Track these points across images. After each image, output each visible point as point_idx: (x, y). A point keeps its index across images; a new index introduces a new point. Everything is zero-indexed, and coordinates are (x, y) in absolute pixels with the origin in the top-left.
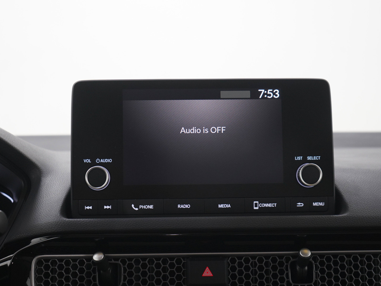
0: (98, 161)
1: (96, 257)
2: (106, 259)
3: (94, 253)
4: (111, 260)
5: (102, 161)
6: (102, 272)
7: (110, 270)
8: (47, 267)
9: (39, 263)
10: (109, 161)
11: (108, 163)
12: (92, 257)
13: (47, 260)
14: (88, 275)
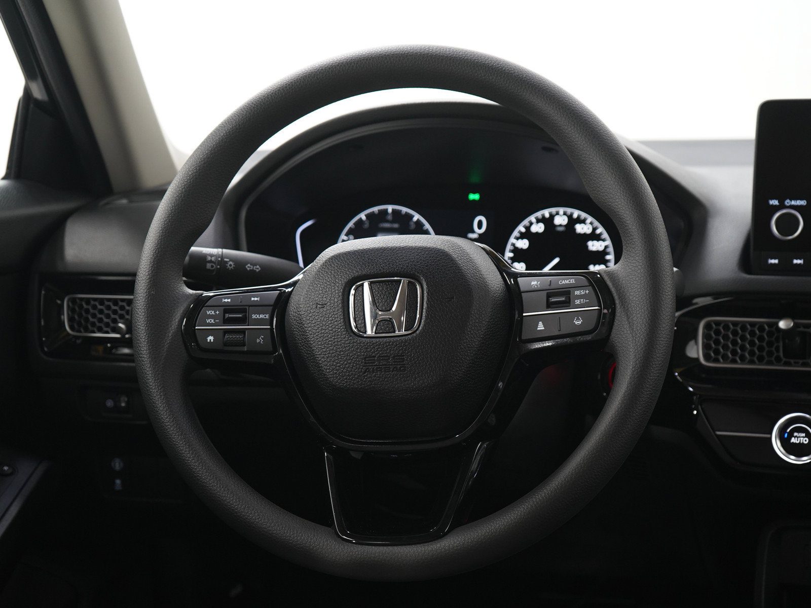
0: (788, 202)
1: (782, 324)
2: (796, 326)
3: (781, 318)
4: (800, 327)
5: (793, 203)
6: (787, 341)
7: (798, 339)
8: (717, 332)
9: (708, 326)
10: (803, 203)
11: (801, 206)
12: (777, 324)
13: (718, 323)
14: (770, 344)
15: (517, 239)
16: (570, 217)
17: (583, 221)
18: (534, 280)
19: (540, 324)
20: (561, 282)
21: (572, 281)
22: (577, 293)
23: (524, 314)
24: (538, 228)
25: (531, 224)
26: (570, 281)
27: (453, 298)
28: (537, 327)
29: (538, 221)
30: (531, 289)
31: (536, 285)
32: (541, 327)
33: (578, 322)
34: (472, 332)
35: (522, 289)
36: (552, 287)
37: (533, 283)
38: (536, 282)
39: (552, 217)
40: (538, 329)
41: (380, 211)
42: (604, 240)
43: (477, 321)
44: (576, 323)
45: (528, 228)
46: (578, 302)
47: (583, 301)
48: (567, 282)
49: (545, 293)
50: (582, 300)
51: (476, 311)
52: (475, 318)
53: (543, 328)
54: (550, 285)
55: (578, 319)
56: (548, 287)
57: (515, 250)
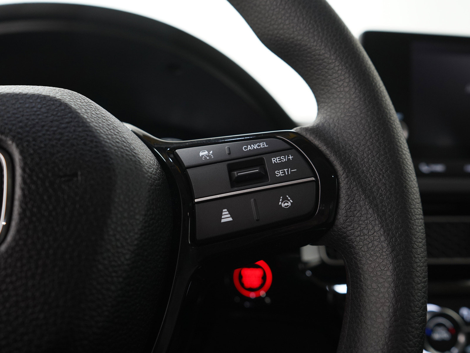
18: (203, 150)
19: (225, 212)
20: (245, 148)
21: (263, 145)
22: (275, 160)
23: (196, 200)
26: (259, 146)
27: (76, 175)
28: (221, 219)
30: (200, 162)
31: (208, 156)
32: (226, 217)
33: (286, 204)
34: (118, 236)
35: (186, 163)
36: (233, 156)
37: (201, 154)
38: (206, 153)
40: (223, 221)
43: (126, 215)
44: (283, 205)
46: (279, 173)
47: (288, 171)
48: (256, 147)
49: (224, 166)
50: (286, 170)
51: (122, 197)
52: (120, 209)
53: (231, 219)
54: (229, 154)
55: (285, 199)
56: (228, 157)
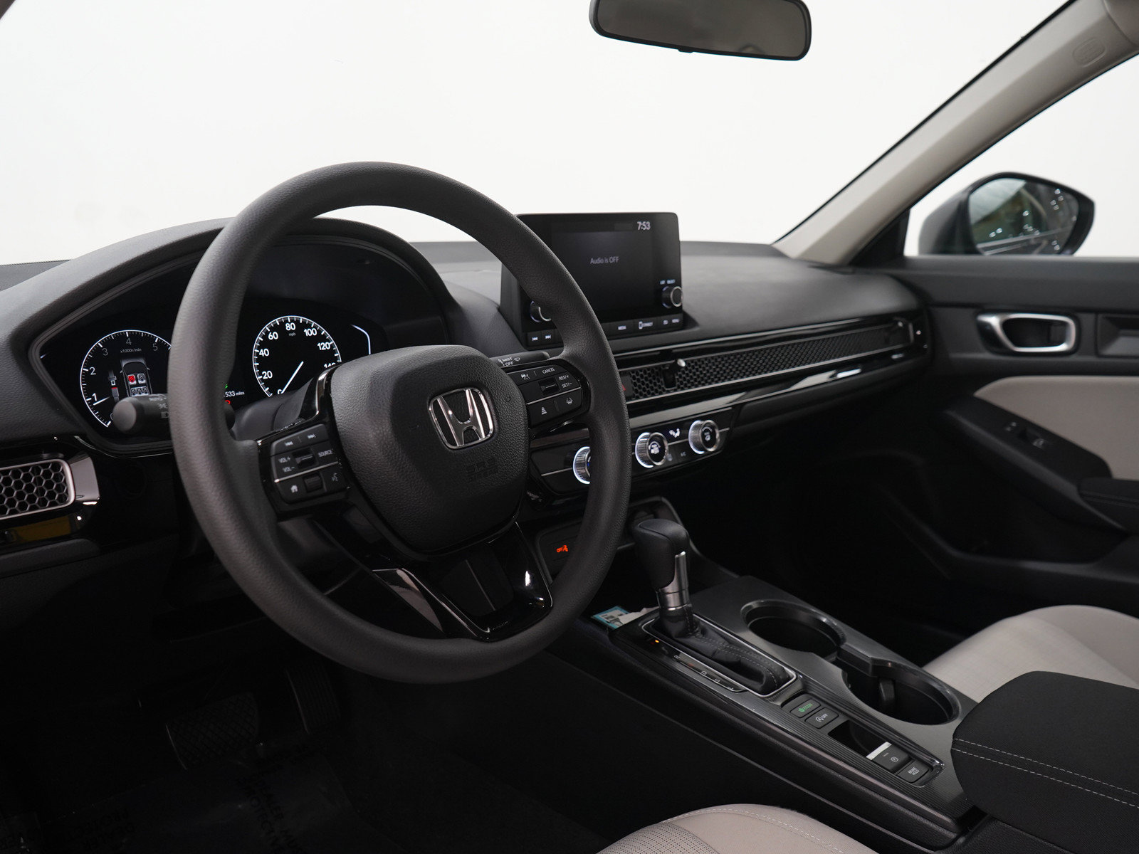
15: (259, 348)
16: (297, 322)
17: (309, 326)
18: (522, 373)
19: (543, 409)
20: (544, 372)
21: (552, 369)
22: (561, 378)
23: (528, 404)
24: (273, 336)
25: (267, 333)
26: (550, 370)
29: (272, 330)
31: (526, 377)
32: (544, 412)
37: (523, 376)
39: (283, 324)
40: (542, 414)
41: (116, 336)
42: (329, 341)
44: (569, 403)
45: (265, 337)
46: (564, 386)
47: (568, 384)
49: (537, 383)
53: (546, 412)
55: (569, 399)
57: (260, 359)
